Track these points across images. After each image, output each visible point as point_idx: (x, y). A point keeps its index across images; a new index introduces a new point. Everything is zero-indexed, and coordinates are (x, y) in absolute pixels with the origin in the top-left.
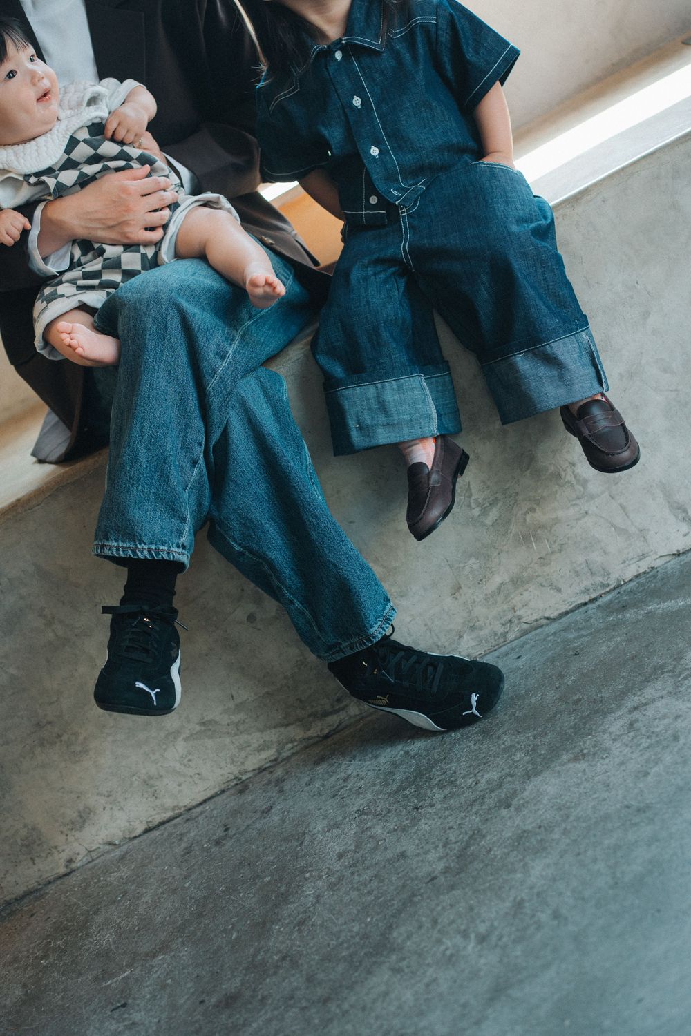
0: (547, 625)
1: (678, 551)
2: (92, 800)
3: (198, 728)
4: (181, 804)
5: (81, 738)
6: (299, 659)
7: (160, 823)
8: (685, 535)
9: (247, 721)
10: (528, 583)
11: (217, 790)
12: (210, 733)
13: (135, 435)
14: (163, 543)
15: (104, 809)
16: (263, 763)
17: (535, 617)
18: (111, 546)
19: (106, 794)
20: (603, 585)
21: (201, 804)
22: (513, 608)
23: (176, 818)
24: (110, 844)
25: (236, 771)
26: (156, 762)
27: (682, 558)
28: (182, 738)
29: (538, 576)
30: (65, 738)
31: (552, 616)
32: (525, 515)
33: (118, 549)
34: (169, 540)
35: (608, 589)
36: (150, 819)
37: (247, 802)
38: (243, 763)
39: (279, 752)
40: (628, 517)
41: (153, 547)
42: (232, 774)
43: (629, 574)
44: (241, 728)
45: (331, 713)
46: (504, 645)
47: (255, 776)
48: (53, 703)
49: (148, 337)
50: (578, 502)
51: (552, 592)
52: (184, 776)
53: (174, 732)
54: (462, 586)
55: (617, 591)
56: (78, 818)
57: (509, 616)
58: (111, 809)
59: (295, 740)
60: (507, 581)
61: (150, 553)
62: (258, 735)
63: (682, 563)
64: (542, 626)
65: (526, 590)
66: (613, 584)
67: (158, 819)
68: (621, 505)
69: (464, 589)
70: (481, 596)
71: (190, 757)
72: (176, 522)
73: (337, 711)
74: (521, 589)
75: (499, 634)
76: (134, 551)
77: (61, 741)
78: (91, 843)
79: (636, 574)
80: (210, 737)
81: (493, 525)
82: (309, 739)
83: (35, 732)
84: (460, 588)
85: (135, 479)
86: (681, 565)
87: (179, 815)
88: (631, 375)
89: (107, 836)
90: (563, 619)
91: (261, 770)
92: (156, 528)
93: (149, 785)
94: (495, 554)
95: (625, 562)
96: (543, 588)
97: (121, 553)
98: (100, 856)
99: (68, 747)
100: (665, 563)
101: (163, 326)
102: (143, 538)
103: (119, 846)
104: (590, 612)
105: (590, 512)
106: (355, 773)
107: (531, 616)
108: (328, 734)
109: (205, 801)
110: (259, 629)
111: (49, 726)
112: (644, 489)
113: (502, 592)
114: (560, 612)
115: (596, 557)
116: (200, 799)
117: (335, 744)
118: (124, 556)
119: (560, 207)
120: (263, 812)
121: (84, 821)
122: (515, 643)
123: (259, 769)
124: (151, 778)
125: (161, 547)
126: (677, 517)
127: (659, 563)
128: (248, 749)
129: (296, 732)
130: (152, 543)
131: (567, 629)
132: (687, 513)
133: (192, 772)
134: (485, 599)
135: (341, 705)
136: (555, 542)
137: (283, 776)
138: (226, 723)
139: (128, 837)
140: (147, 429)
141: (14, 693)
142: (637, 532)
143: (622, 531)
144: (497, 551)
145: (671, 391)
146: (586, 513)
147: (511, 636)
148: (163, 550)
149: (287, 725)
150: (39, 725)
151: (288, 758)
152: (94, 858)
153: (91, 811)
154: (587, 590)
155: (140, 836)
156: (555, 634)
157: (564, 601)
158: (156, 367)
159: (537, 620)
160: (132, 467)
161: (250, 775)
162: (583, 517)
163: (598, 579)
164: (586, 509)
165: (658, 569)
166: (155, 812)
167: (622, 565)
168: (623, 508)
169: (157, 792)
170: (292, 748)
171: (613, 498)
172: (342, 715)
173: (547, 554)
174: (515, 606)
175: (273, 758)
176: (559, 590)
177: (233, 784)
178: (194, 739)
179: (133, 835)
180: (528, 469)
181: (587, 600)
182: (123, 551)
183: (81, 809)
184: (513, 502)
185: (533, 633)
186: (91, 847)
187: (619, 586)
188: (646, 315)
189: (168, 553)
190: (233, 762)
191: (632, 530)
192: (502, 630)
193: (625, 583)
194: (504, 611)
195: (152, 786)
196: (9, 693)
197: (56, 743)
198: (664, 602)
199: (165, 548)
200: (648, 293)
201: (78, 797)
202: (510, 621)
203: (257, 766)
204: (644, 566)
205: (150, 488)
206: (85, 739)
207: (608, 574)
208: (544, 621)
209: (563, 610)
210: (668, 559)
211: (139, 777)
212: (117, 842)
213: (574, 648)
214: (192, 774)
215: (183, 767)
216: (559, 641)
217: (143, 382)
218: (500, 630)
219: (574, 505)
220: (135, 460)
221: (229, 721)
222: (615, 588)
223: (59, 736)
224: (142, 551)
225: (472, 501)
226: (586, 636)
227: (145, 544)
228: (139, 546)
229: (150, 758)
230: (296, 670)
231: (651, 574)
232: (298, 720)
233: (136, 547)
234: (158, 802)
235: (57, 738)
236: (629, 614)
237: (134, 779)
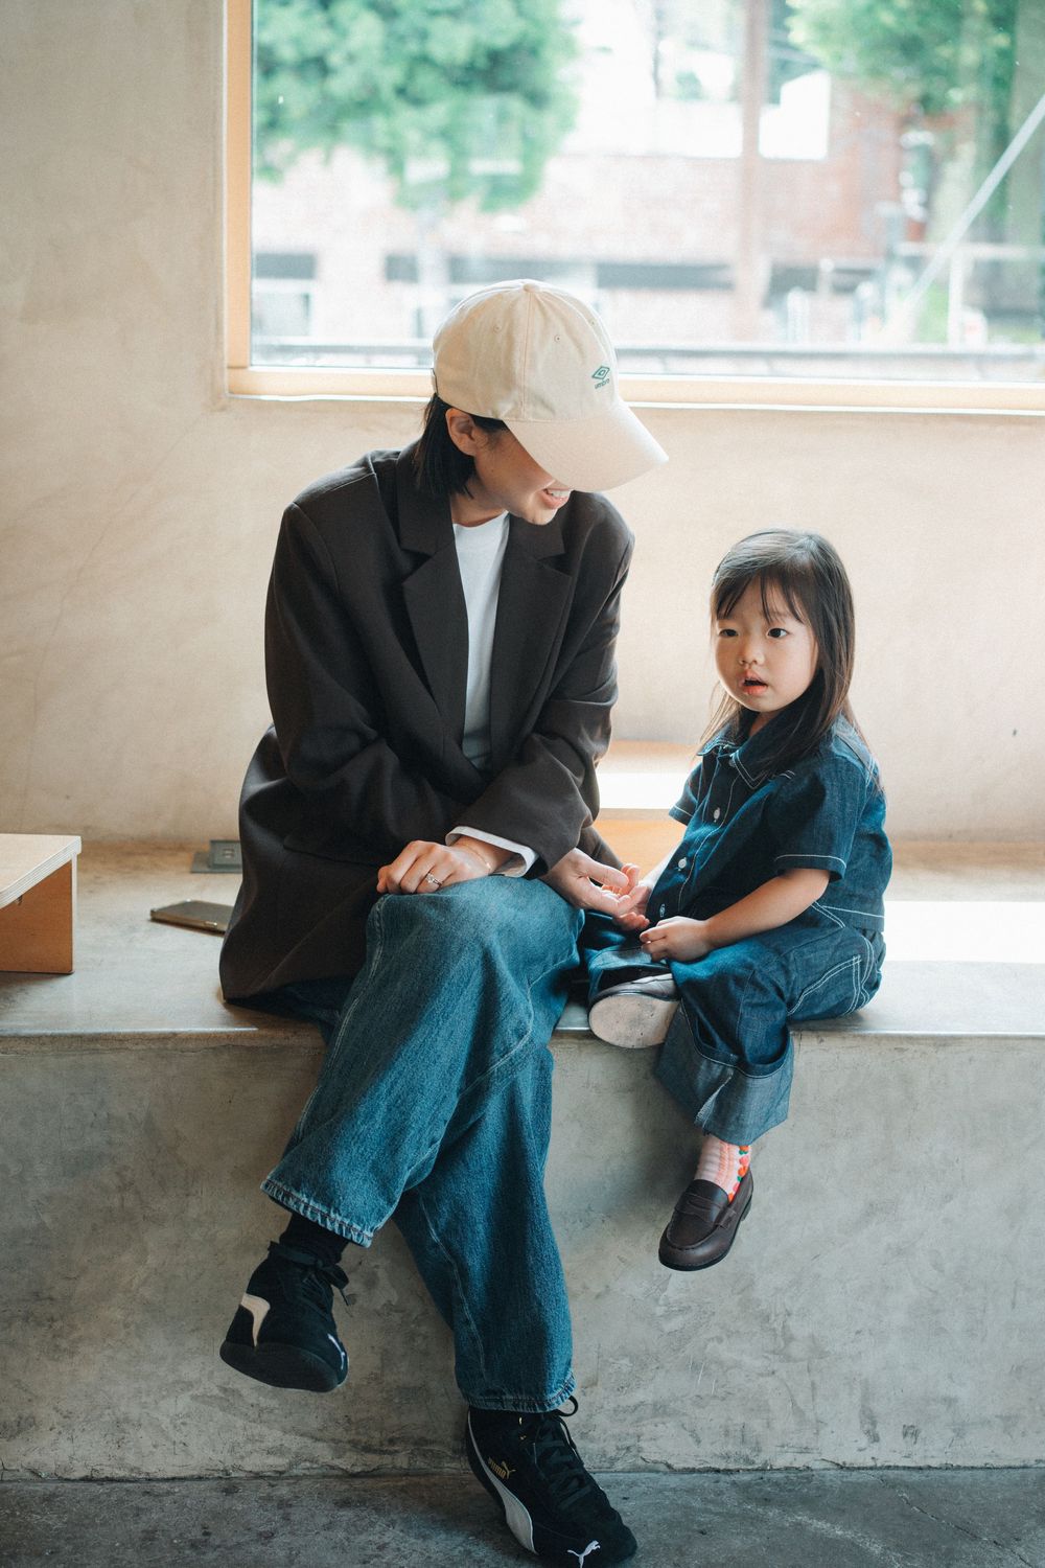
0: (665, 1473)
1: (844, 1463)
2: (43, 1412)
3: (216, 1392)
4: (144, 1469)
5: (76, 1335)
6: (375, 1371)
7: (107, 1477)
8: (860, 1450)
9: (277, 1411)
10: (669, 1415)
11: (195, 1473)
12: (225, 1404)
13: (384, 1088)
14: (360, 1221)
15: (51, 1430)
16: (266, 1469)
17: (657, 1457)
18: (299, 1200)
19: (65, 1413)
20: (747, 1460)
21: (167, 1480)
22: (639, 1437)
23: (130, 1482)
24: (34, 1472)
25: (229, 1464)
26: (144, 1406)
27: (846, 1473)
28: (191, 1393)
29: (684, 1414)
30: (58, 1325)
31: (675, 1466)
32: (709, 1340)
33: (306, 1207)
34: (367, 1220)
35: (750, 1467)
36: (98, 1468)
37: (236, 1510)
38: (242, 1458)
39: (291, 1466)
40: (813, 1400)
41: (347, 1222)
42: (224, 1463)
43: (780, 1463)
44: (265, 1416)
45: (375, 1452)
46: (607, 1472)
47: (248, 1479)
48: (69, 1279)
49: (446, 984)
50: (771, 1356)
51: (690, 1439)
52: (167, 1438)
53: (184, 1382)
54: (599, 1383)
55: (760, 1474)
56: (14, 1425)
57: (628, 1443)
58: (60, 1433)
59: (316, 1462)
60: (650, 1402)
61: (340, 1226)
62: (279, 1434)
63: (845, 1480)
64: (658, 1472)
65: (664, 1423)
66: (759, 1463)
67: (107, 1472)
68: (813, 1384)
69: (599, 1389)
70: (613, 1405)
71: (188, 1420)
72: (382, 1202)
73: (383, 1452)
74: (657, 1420)
75: (608, 1456)
76: (324, 1218)
77: (51, 1327)
78: (13, 1460)
79: (788, 1465)
80: (223, 1409)
81: (669, 1334)
82: (332, 1468)
83: (28, 1301)
84: (595, 1384)
85: (361, 1137)
86: (843, 1482)
87: (136, 1481)
88: (900, 1252)
89: (36, 1462)
90: (686, 1476)
91: (258, 1476)
92: (359, 1201)
93: (120, 1427)
94: (654, 1367)
95: (783, 1446)
96: (683, 1431)
97: (309, 1213)
98: (15, 1481)
99: (54, 1336)
100: (824, 1469)
101: (466, 980)
102: (341, 1208)
103: (44, 1481)
104: (721, 1484)
105: (777, 1374)
106: (393, 1545)
107: (653, 1455)
108: (359, 1473)
109: (173, 1479)
110: (352, 1316)
111: (48, 1302)
112: (846, 1378)
113: (636, 1413)
114: (687, 1466)
115: (757, 1425)
116: (170, 1475)
117: (365, 1491)
118: (310, 1218)
119: (924, 1042)
120: (260, 1534)
121: (19, 1432)
122: (621, 1476)
123: (257, 1474)
124: (127, 1420)
125: (355, 1226)
126: (862, 1426)
127: (817, 1465)
128: (258, 1444)
129: (324, 1454)
130: (347, 1217)
131: (691, 1491)
132: (875, 1427)
133: (178, 1437)
134: (615, 1411)
135: (392, 1448)
136: (723, 1386)
137: (289, 1500)
138: (251, 1402)
139: (60, 1474)
140: (398, 1087)
141: (31, 1244)
142: (814, 1422)
143: (798, 1412)
144: (658, 1365)
145: (931, 1290)
146: (773, 1373)
147: (619, 1466)
148: (355, 1230)
149: (317, 1440)
150: (37, 1296)
151: (298, 1478)
152: (4, 1479)
153: (35, 1424)
154: (727, 1457)
155: (74, 1481)
156: (674, 1490)
157: (697, 1456)
158: (440, 1023)
159: (656, 1462)
160: (363, 1123)
161: (242, 1475)
162: (768, 1375)
163: (747, 1451)
164: (775, 1368)
165: (814, 1473)
166: (109, 1463)
167: (779, 1449)
168: (813, 1386)
169: (125, 1441)
170: (308, 1469)
171: (809, 1371)
172: (387, 1460)
173: (707, 1395)
174: (642, 1435)
175: (279, 1469)
176: (698, 1442)
177: (216, 1475)
178: (204, 1402)
179: (66, 1476)
180: (739, 1293)
181: (722, 1468)
182: (312, 1212)
183: (25, 1415)
184: (705, 1320)
185: (647, 1475)
186: (10, 1465)
187: (763, 1470)
188: (948, 1198)
189: (359, 1235)
190: (232, 1450)
191: (810, 1415)
192: (613, 1454)
193: (771, 1469)
194: (628, 1434)
195: (123, 1431)
196: (27, 1242)
197: (44, 1325)
198: (818, 1519)
199: (359, 1228)
200: (963, 1177)
201: (30, 1400)
202: (628, 1448)
203: (256, 1470)
204: (800, 1461)
205: (372, 1153)
206: (80, 1339)
207: (758, 1450)
208: (663, 1468)
209: (691, 1466)
210: (828, 1465)
211: (114, 1414)
212: (43, 1475)
213: (700, 1524)
214: (177, 1441)
215: (171, 1427)
216: (680, 1502)
217: (419, 1033)
218: (612, 1453)
219: (766, 1357)
220: (370, 1116)
221: (255, 1402)
222: (757, 1470)
223: (52, 1320)
224: (332, 1222)
225: (662, 1297)
226: (716, 1514)
227: (340, 1215)
228: (332, 1215)
229: (141, 1398)
230: (365, 1383)
231: (804, 1473)
232: (333, 1440)
233: (329, 1215)
234: (118, 1453)
235: (49, 1321)
236: (773, 1513)
237: (107, 1411)
